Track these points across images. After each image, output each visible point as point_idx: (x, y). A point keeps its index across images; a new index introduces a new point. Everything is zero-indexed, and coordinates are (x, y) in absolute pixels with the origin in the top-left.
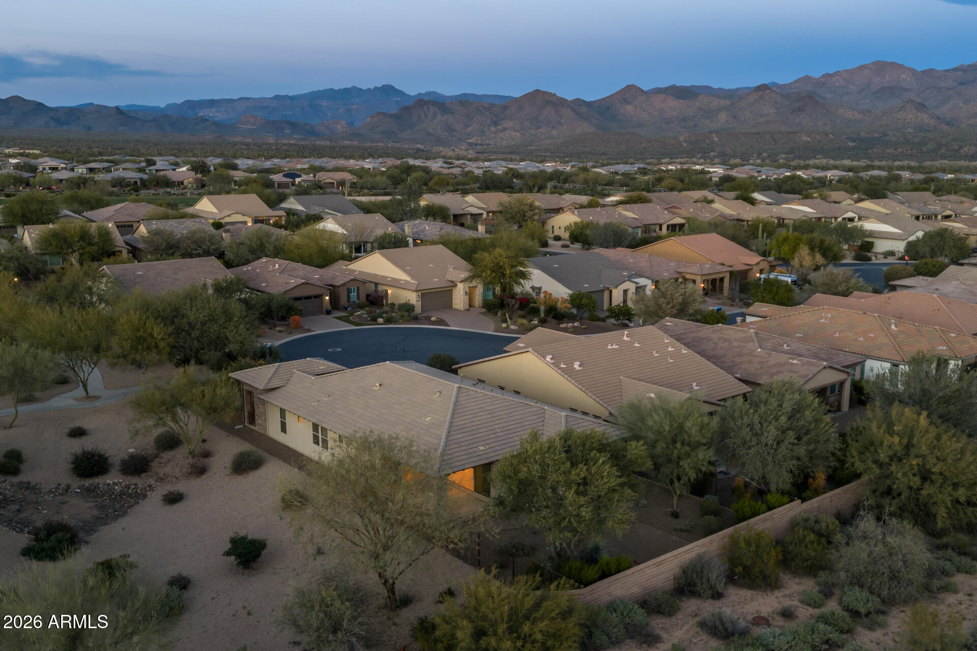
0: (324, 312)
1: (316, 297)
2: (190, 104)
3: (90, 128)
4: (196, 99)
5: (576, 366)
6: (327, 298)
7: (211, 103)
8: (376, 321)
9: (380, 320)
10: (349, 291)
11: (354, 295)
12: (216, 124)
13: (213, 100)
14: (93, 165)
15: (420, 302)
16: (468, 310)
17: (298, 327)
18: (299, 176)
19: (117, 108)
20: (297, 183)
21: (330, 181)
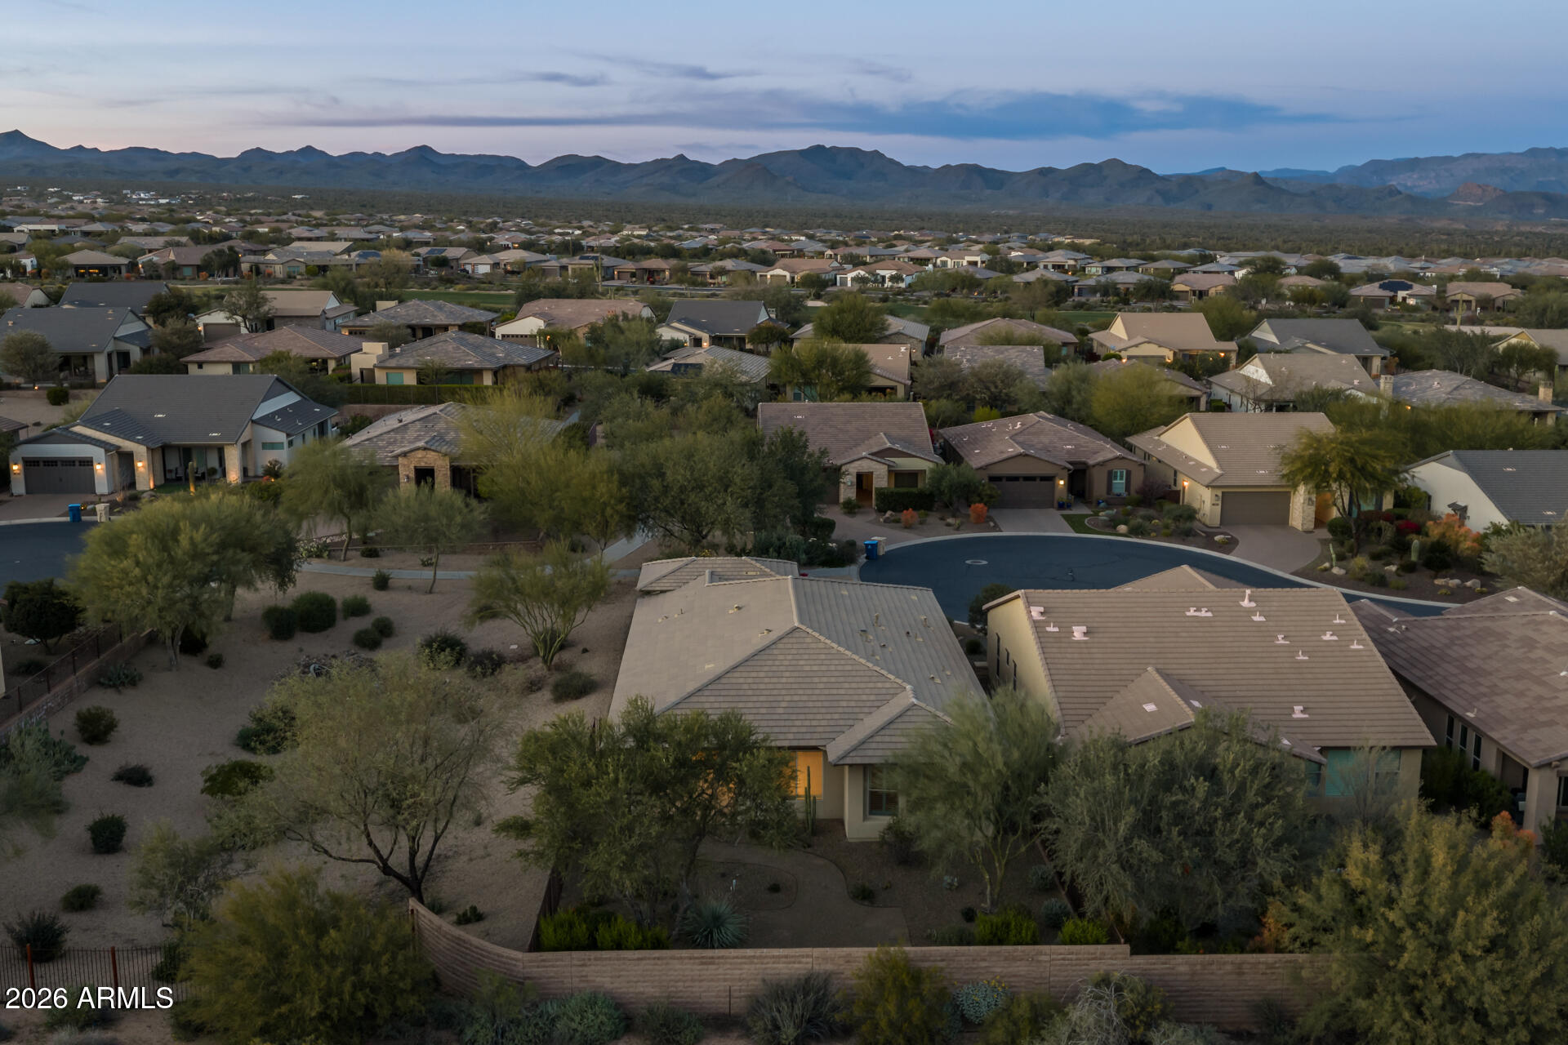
0: (1056, 505)
1: (1045, 479)
2: (1376, 166)
3: (1209, 207)
4: (1389, 158)
5: (1078, 633)
6: (1062, 482)
7: (1414, 164)
8: (1115, 527)
9: (1123, 528)
10: (1111, 476)
11: (1119, 484)
12: (1413, 199)
13: (1417, 159)
14: (1114, 262)
15: (1219, 508)
16: (1311, 532)
17: (983, 522)
18: (1409, 287)
19: (1256, 175)
20: (1399, 299)
21: (1466, 297)
